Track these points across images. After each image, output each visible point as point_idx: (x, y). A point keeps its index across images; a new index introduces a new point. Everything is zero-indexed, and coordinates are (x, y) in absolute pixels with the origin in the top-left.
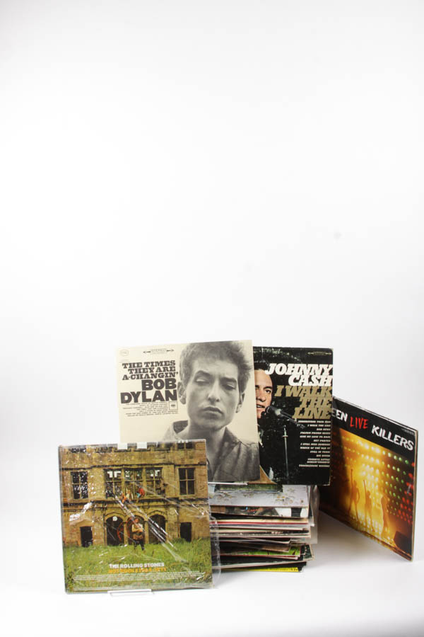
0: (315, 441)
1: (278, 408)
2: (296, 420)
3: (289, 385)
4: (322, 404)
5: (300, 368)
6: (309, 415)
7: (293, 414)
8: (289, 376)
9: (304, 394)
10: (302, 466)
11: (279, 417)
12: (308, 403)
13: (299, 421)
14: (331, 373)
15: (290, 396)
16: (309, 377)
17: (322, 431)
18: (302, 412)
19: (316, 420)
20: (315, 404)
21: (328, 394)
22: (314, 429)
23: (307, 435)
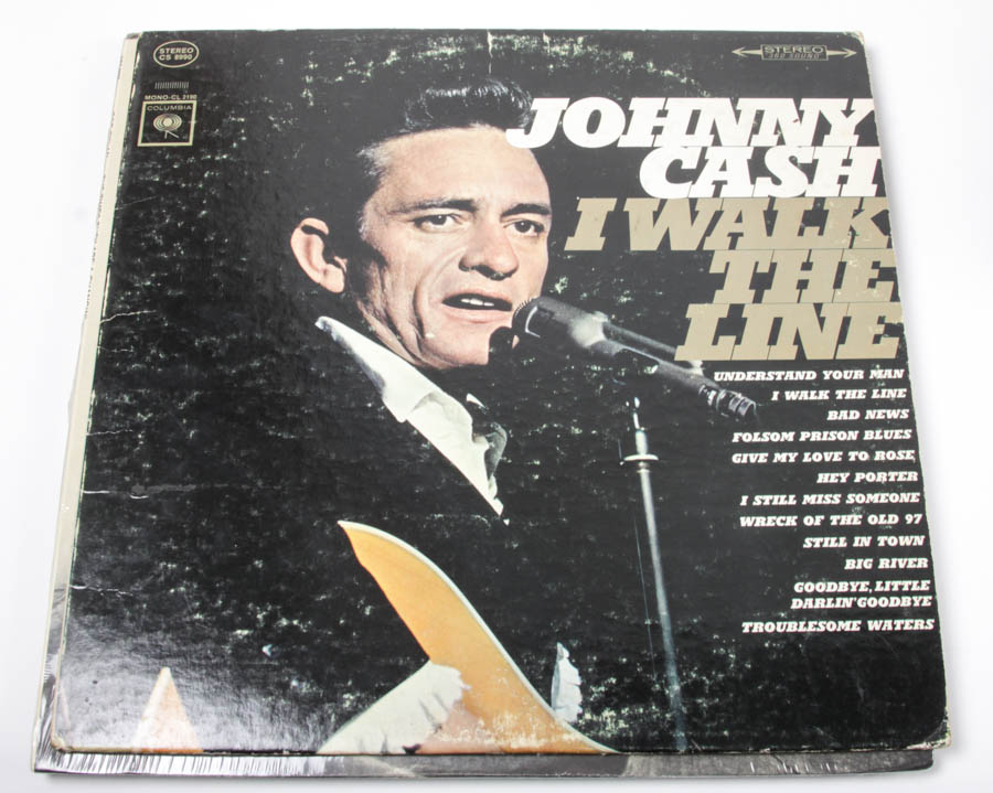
0: (823, 478)
1: (589, 307)
2: (698, 371)
3: (642, 194)
4: (838, 284)
5: (695, 115)
6: (773, 340)
7: (680, 339)
8: (641, 153)
9: (735, 237)
10: (758, 627)
11: (596, 355)
12: (761, 283)
13: (718, 376)
14: (868, 132)
15: (653, 246)
16: (748, 152)
17: (862, 425)
18: (733, 324)
19: (819, 366)
20: (803, 285)
21: (870, 233)
22: (812, 416)
23: (771, 448)
